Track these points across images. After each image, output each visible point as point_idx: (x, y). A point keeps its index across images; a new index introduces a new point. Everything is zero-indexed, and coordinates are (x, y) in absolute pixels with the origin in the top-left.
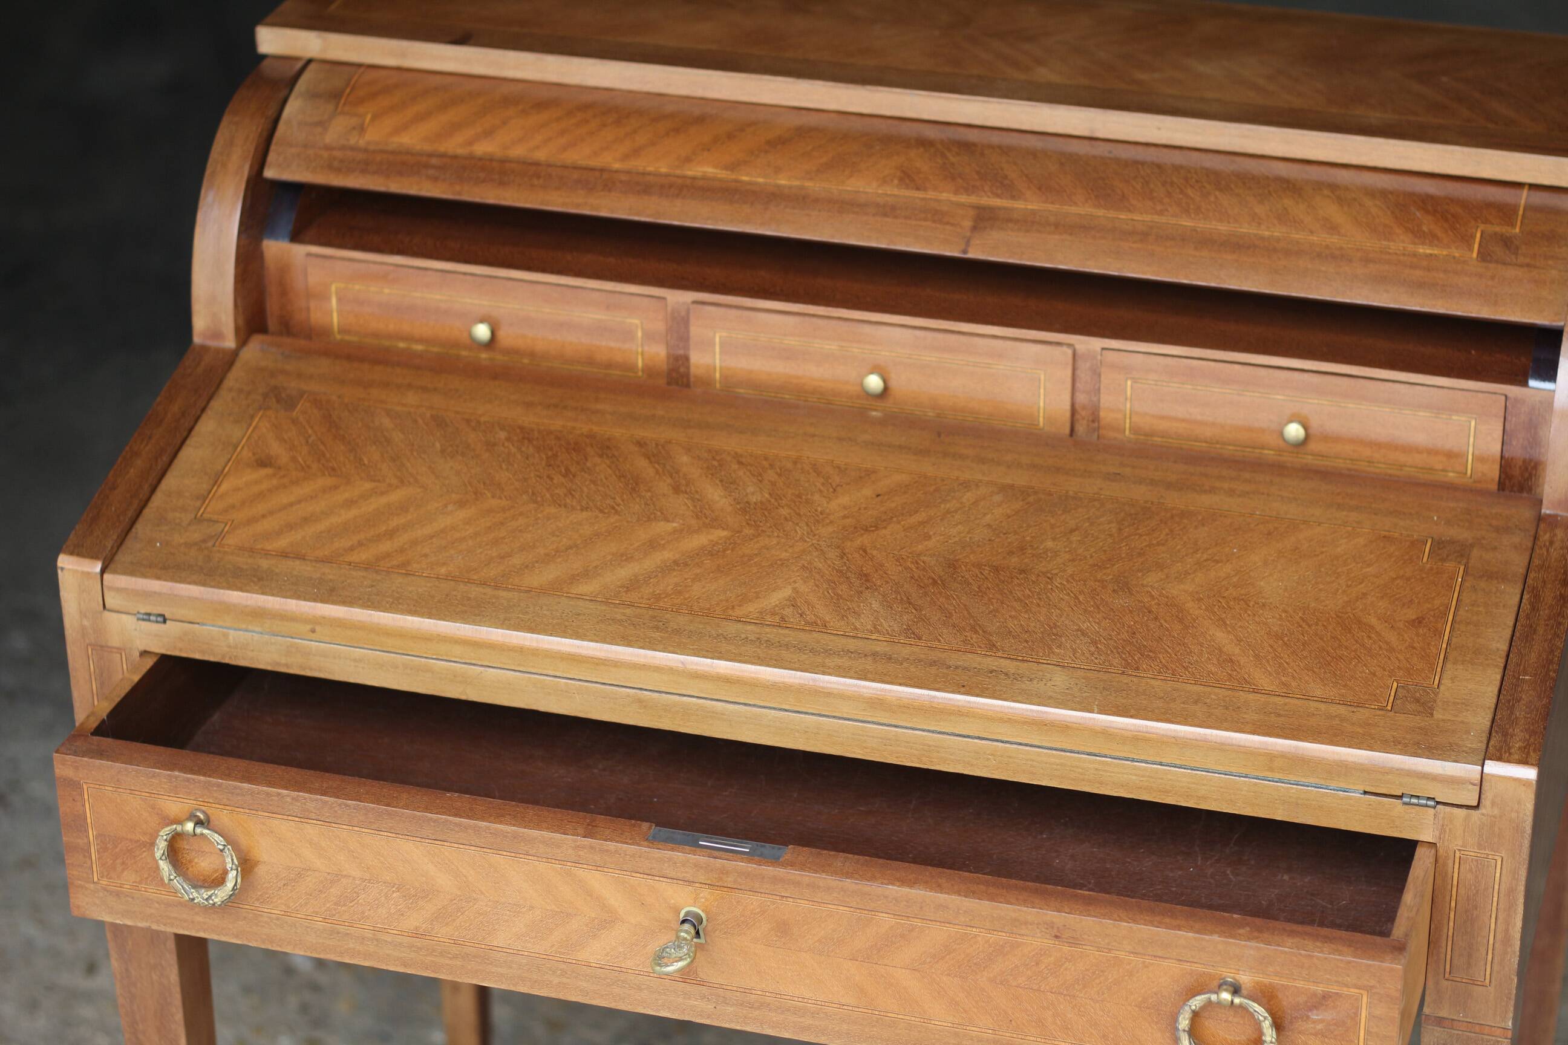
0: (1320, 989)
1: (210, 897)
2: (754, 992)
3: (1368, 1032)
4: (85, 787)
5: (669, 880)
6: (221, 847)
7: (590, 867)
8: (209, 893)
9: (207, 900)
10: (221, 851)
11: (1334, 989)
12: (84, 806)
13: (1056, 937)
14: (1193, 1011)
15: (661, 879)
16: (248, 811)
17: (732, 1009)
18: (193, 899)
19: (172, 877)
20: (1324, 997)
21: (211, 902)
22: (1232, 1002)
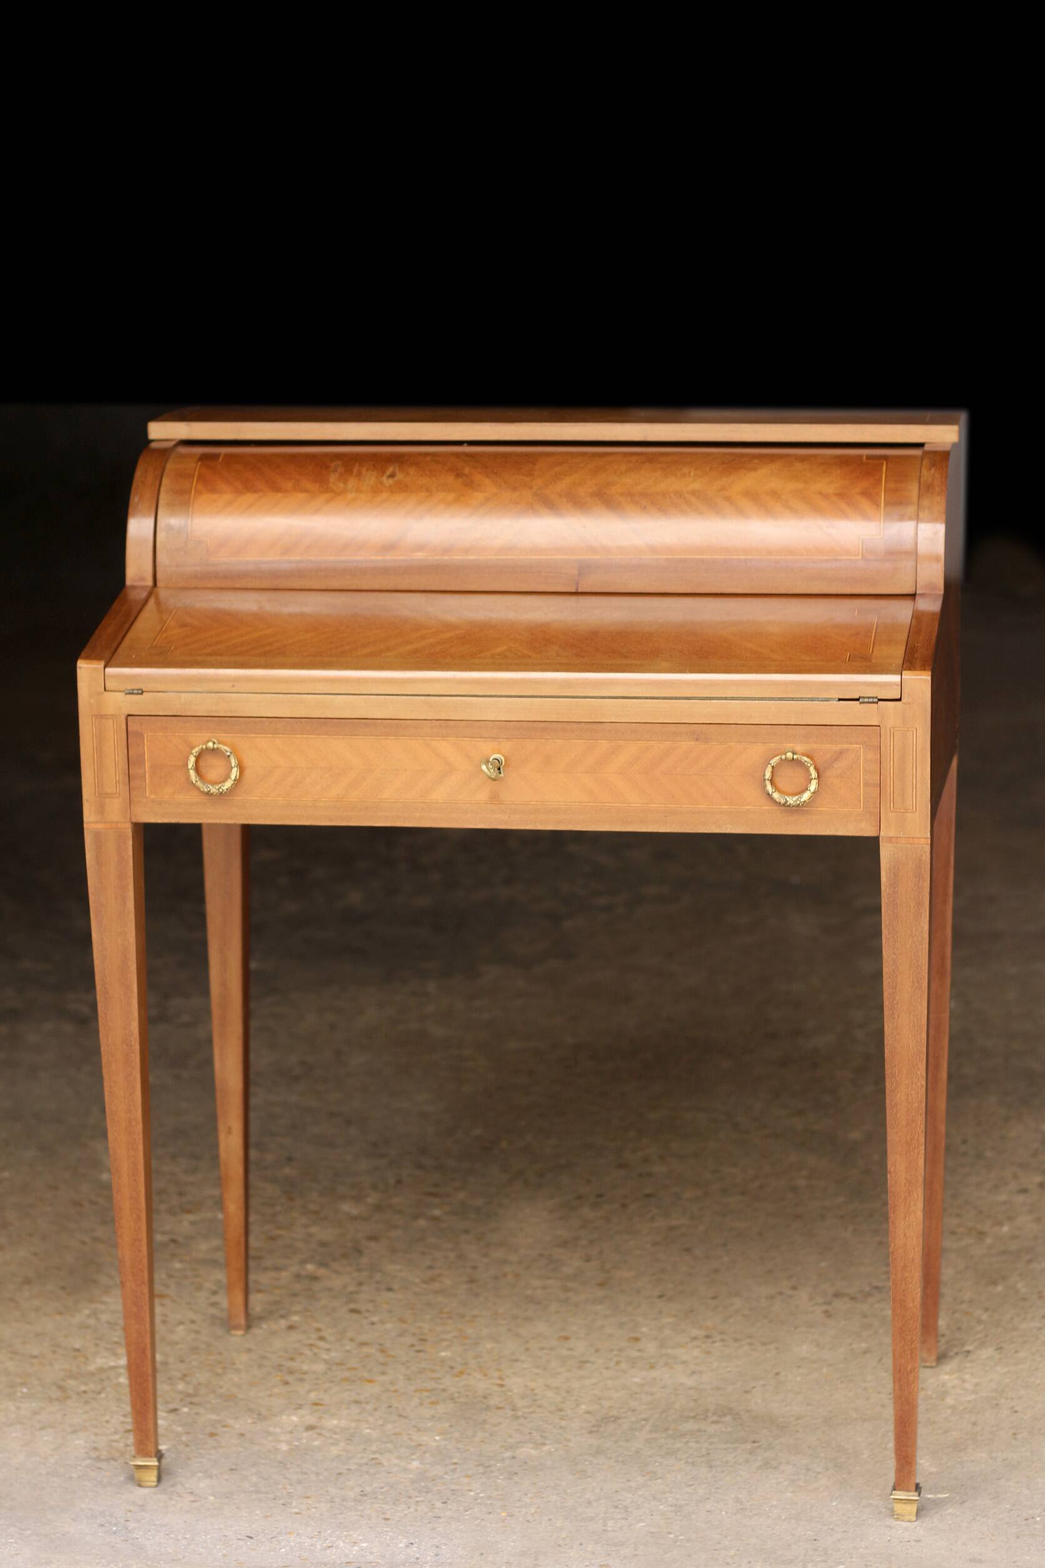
0: (838, 747)
1: (220, 787)
2: (531, 803)
3: (865, 771)
4: (145, 736)
5: (483, 739)
6: (228, 754)
7: (440, 738)
8: (220, 786)
9: (218, 790)
10: (229, 756)
11: (845, 746)
12: (144, 747)
13: (697, 739)
14: (773, 767)
15: (480, 739)
16: (242, 735)
17: (518, 816)
18: (210, 791)
19: (197, 780)
20: (840, 753)
21: (221, 790)
22: (793, 758)
